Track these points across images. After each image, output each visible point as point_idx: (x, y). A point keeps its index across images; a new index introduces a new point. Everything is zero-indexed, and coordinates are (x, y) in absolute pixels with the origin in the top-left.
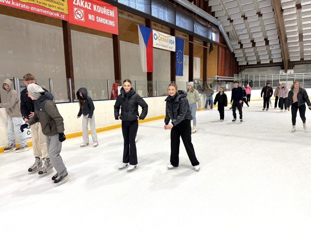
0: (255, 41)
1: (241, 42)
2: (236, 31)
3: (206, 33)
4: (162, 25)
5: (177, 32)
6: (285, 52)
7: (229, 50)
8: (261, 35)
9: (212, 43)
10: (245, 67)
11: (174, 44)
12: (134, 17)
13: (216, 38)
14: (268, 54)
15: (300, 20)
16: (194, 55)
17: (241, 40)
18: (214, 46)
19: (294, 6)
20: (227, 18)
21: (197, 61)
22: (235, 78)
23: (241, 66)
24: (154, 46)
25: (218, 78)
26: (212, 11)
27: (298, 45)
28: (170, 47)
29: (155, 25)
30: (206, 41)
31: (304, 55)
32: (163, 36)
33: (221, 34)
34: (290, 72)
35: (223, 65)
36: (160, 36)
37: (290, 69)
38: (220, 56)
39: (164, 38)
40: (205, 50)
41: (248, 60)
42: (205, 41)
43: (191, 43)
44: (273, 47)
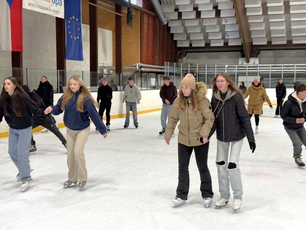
0: (199, 10)
6: (245, 30)
7: (161, 22)
9: (130, 7)
10: (189, 50)
14: (221, 31)
16: (98, 24)
18: (134, 13)
21: (107, 37)
22: (167, 68)
23: (180, 49)
24: (23, 7)
25: (141, 67)
27: (262, 20)
30: (119, 4)
31: (272, 36)
34: (255, 61)
35: (150, 44)
37: (254, 57)
38: (145, 31)
40: (118, 19)
41: (191, 39)
42: (117, 3)
43: (93, 6)
44: (226, 21)
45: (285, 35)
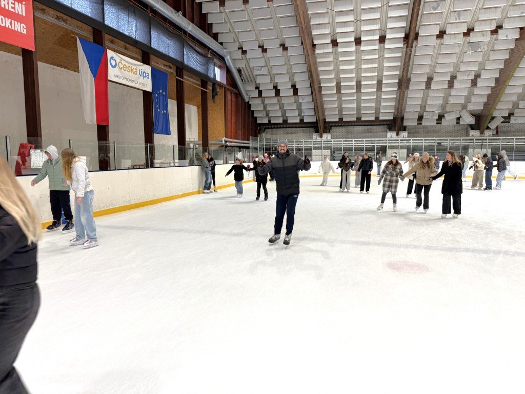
0: (278, 88)
1: (259, 88)
2: (252, 69)
3: (204, 67)
4: (125, 44)
5: (153, 59)
6: (319, 108)
7: (243, 99)
8: (286, 79)
9: (215, 83)
10: (267, 126)
11: (148, 78)
12: (68, 22)
13: (221, 77)
14: (297, 108)
15: (337, 63)
16: (185, 100)
17: (259, 84)
18: (218, 90)
19: (329, 41)
20: (237, 45)
21: (192, 113)
22: (252, 143)
23: (260, 124)
24: (109, 78)
25: (226, 142)
26: (213, 32)
27: (335, 99)
28: (141, 84)
29: (112, 42)
30: (205, 80)
31: (344, 113)
32: (127, 62)
33: (229, 72)
34: (327, 136)
35: (234, 120)
36: (123, 62)
37: (327, 132)
38: (229, 107)
39: (131, 66)
40: (204, 94)
41: (270, 115)
42: (203, 79)
43: (180, 81)
44: (303, 99)
45: (355, 112)
